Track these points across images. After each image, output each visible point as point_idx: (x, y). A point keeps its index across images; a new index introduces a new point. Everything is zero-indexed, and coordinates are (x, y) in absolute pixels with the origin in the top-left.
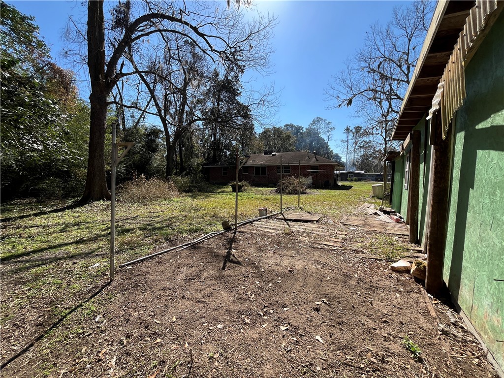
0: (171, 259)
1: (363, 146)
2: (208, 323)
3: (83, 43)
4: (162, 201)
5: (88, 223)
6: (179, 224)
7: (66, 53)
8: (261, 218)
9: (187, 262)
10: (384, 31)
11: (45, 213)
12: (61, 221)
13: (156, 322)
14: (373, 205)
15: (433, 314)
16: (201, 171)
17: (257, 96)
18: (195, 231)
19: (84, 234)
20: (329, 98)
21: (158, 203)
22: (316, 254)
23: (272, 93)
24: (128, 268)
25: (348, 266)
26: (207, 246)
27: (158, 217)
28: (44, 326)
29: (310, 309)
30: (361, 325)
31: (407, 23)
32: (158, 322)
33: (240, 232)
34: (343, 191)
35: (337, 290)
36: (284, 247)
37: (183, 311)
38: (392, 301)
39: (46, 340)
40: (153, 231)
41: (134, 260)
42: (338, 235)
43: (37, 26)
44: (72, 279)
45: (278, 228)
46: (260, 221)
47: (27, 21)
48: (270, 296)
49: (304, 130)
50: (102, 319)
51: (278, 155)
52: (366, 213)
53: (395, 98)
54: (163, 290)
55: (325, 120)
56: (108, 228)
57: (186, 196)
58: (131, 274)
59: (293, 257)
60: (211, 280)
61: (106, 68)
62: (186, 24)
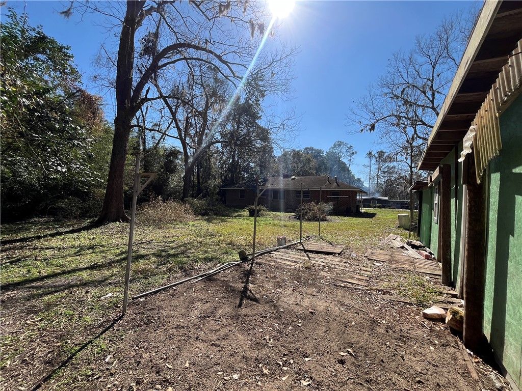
0: (185, 292)
1: (387, 171)
2: (223, 371)
3: (112, 69)
4: (178, 224)
5: (102, 246)
6: (194, 251)
7: (96, 77)
8: (280, 248)
9: (201, 297)
10: (407, 57)
11: (61, 234)
12: (77, 244)
13: (168, 367)
14: (399, 236)
15: (474, 375)
16: (218, 193)
17: (278, 121)
18: (211, 260)
19: (98, 259)
20: (351, 123)
21: (173, 226)
22: (339, 294)
23: (293, 118)
24: (141, 300)
25: (374, 310)
26: (222, 279)
27: (173, 242)
28: (53, 364)
29: (334, 361)
30: (392, 385)
31: (430, 51)
32: (170, 367)
33: (257, 263)
34: (366, 219)
35: (363, 338)
36: (304, 283)
37: (197, 355)
38: (426, 357)
39: (54, 381)
40: (167, 258)
41: (147, 291)
42: (362, 272)
43: (72, 55)
44: (84, 310)
45: (298, 260)
46: (278, 252)
47: (64, 50)
48: (290, 343)
49: (325, 153)
50: (113, 359)
51: (297, 179)
52: (392, 246)
53: (419, 124)
54: (176, 328)
55: (346, 144)
56: (122, 253)
57: (201, 219)
58: (144, 308)
59: (315, 296)
60: (227, 319)
61: (132, 93)
62: (211, 52)
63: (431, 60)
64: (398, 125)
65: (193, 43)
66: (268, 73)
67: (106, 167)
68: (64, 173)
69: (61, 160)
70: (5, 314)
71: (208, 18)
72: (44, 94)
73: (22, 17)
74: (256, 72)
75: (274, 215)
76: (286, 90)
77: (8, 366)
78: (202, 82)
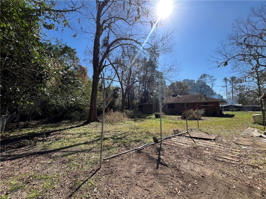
0: (128, 158)
1: (239, 89)
4: (120, 123)
5: (89, 133)
6: (129, 136)
7: (85, 60)
8: (175, 136)
9: (136, 161)
11: (73, 128)
12: (79, 132)
14: (256, 129)
16: (138, 107)
17: (167, 67)
18: (138, 141)
19: (88, 139)
20: (211, 63)
22: (219, 165)
23: (176, 65)
24: (108, 161)
26: (146, 152)
27: (119, 131)
28: (72, 189)
33: (164, 144)
34: (228, 118)
36: (194, 157)
37: (137, 195)
39: (73, 198)
40: (117, 140)
41: (110, 156)
42: (234, 152)
43: (76, 52)
44: (83, 164)
45: (188, 143)
46: (175, 138)
47: (74, 51)
48: (191, 194)
49: (196, 82)
50: (97, 191)
51: (181, 97)
52: (252, 136)
53: (261, 58)
54: (125, 177)
55: (209, 75)
56: (97, 137)
57: (131, 120)
58: (109, 165)
59: (203, 165)
60: (151, 175)
61: (99, 64)
62: (132, 40)
63: (263, 18)
64: (244, 60)
65: (124, 38)
66: (161, 44)
67: (90, 97)
68: (74, 101)
69: (73, 96)
70: (54, 163)
71: (130, 25)
72: (67, 69)
73: (60, 41)
74: (154, 45)
75: (169, 117)
76: (171, 51)
77: (56, 187)
78: (128, 54)
